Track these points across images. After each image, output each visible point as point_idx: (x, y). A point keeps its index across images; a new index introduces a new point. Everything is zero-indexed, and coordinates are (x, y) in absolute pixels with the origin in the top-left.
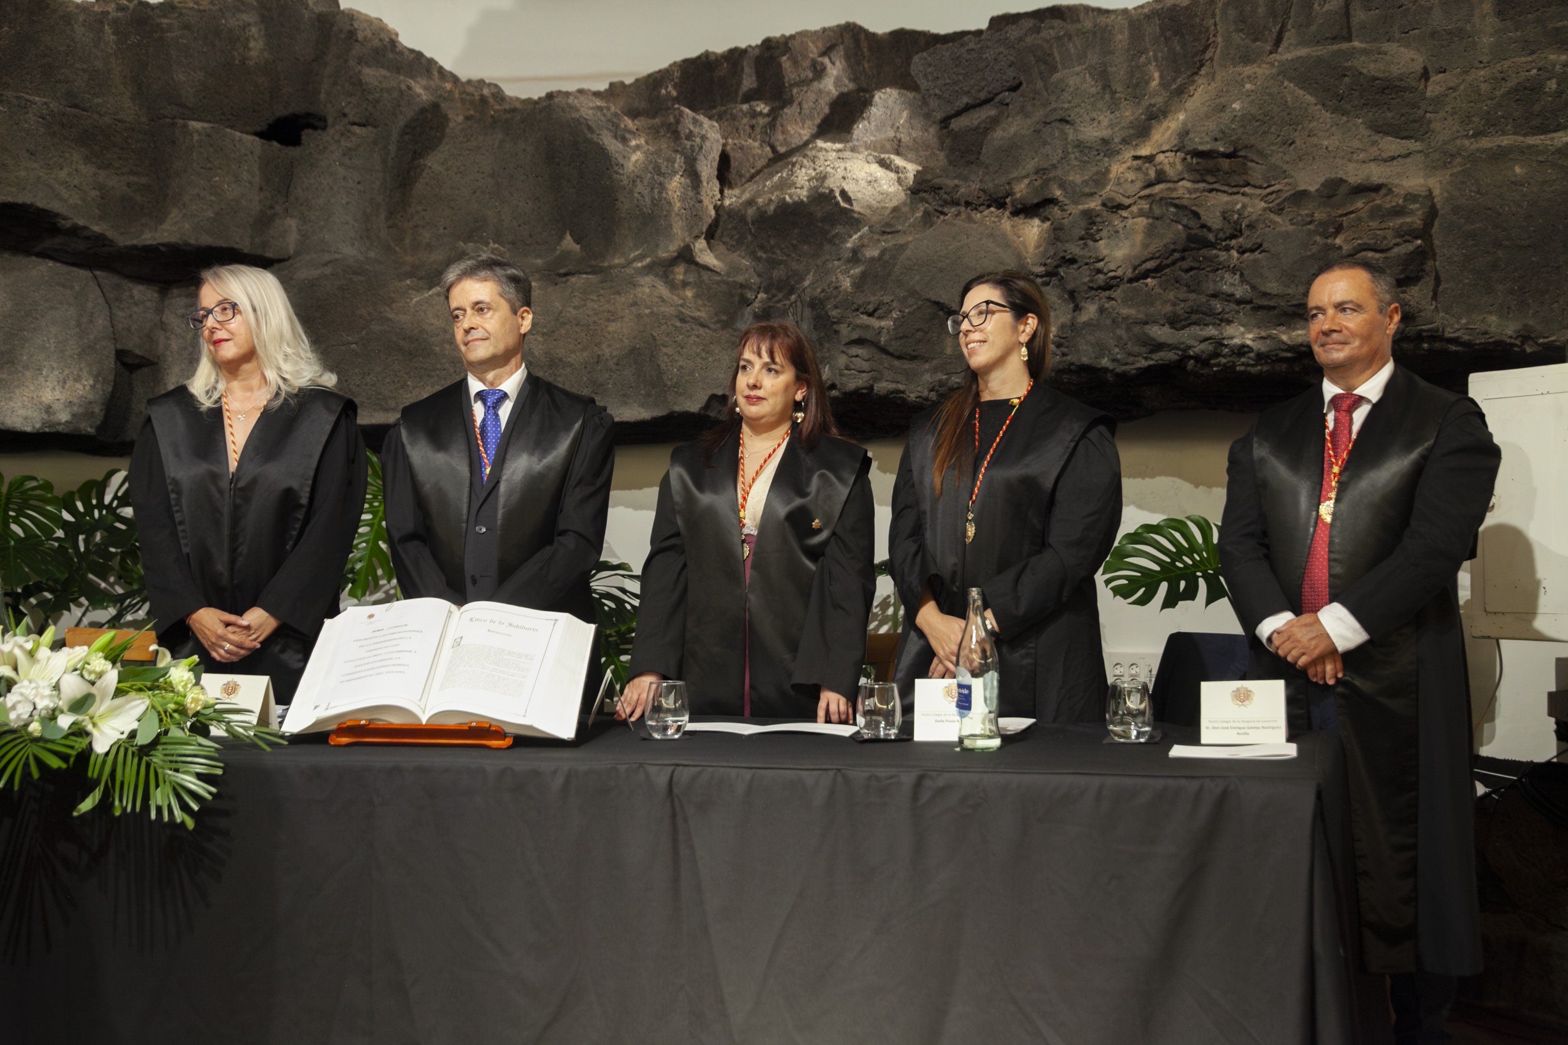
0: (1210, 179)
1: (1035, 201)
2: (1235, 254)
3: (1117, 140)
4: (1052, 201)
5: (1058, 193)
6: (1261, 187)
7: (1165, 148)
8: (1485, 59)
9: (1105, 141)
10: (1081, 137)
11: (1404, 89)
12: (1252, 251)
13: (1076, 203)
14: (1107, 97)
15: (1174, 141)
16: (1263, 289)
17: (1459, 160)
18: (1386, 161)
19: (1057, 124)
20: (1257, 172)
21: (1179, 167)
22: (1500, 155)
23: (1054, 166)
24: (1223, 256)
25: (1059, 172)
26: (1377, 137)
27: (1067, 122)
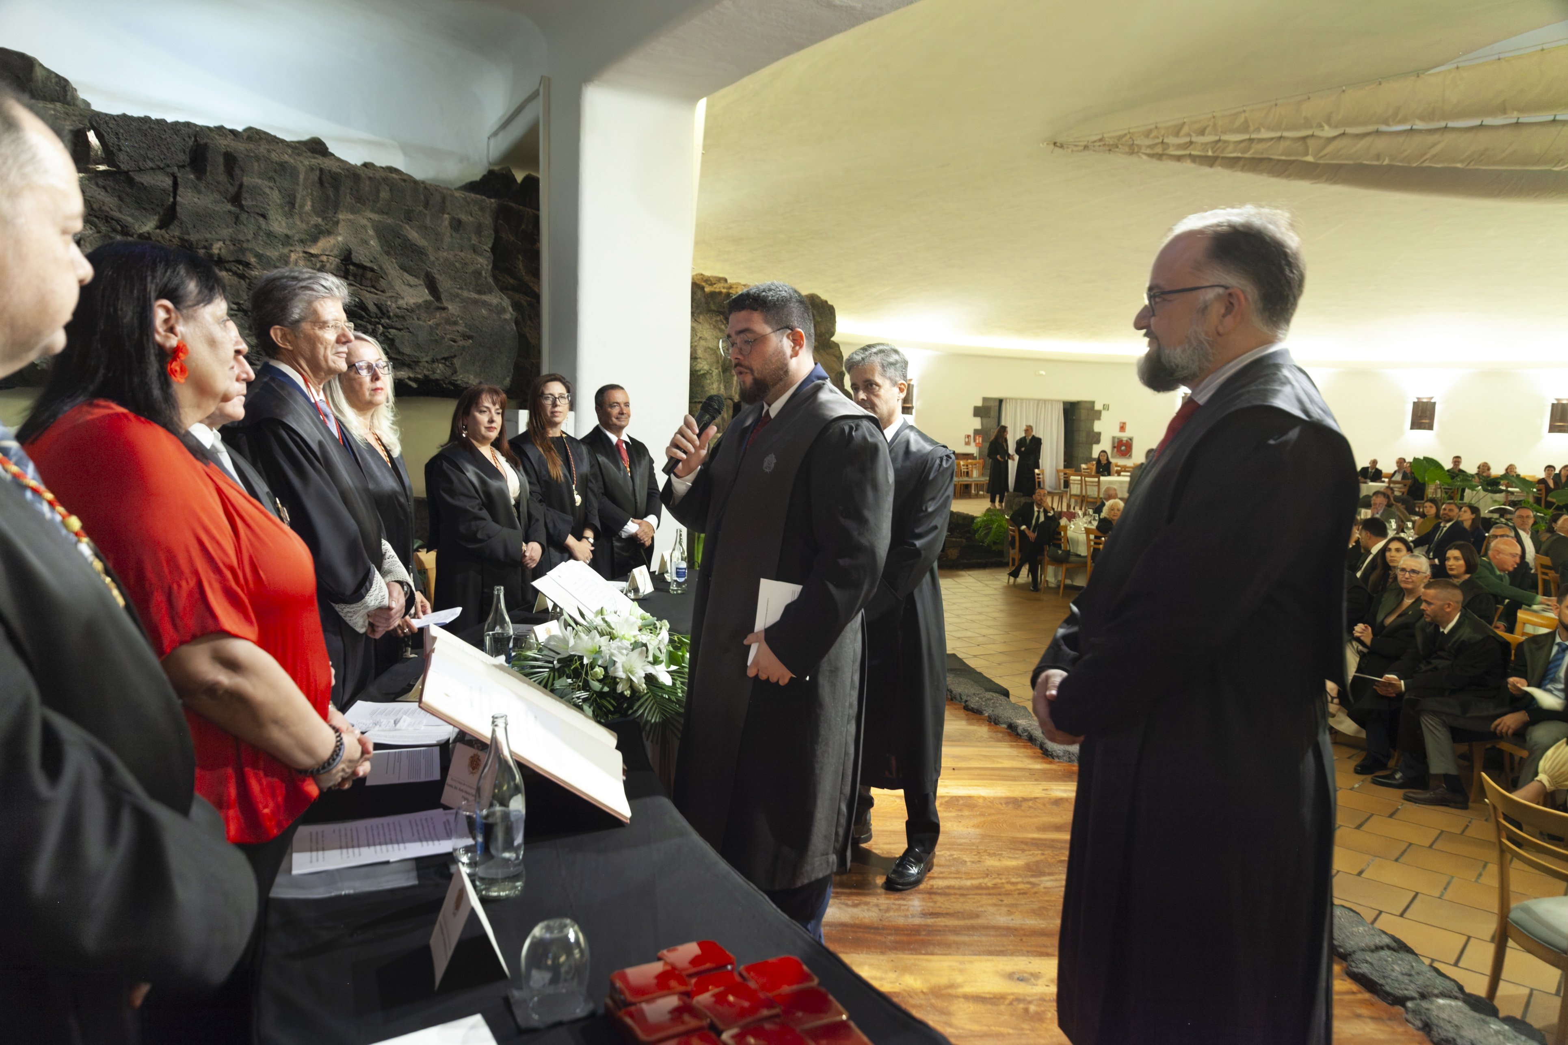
0: (350, 278)
1: (231, 259)
2: (380, 327)
3: (296, 238)
4: (247, 265)
5: (253, 260)
6: (383, 291)
7: (327, 253)
8: (445, 247)
9: (287, 236)
10: (271, 229)
11: (422, 253)
12: (400, 330)
13: (264, 269)
14: (287, 209)
15: (336, 252)
16: (401, 350)
17: (458, 299)
18: (411, 286)
19: (256, 216)
20: (383, 283)
21: (333, 266)
22: (475, 302)
23: (248, 241)
24: (369, 327)
25: (250, 246)
26: (401, 271)
27: (264, 216)
